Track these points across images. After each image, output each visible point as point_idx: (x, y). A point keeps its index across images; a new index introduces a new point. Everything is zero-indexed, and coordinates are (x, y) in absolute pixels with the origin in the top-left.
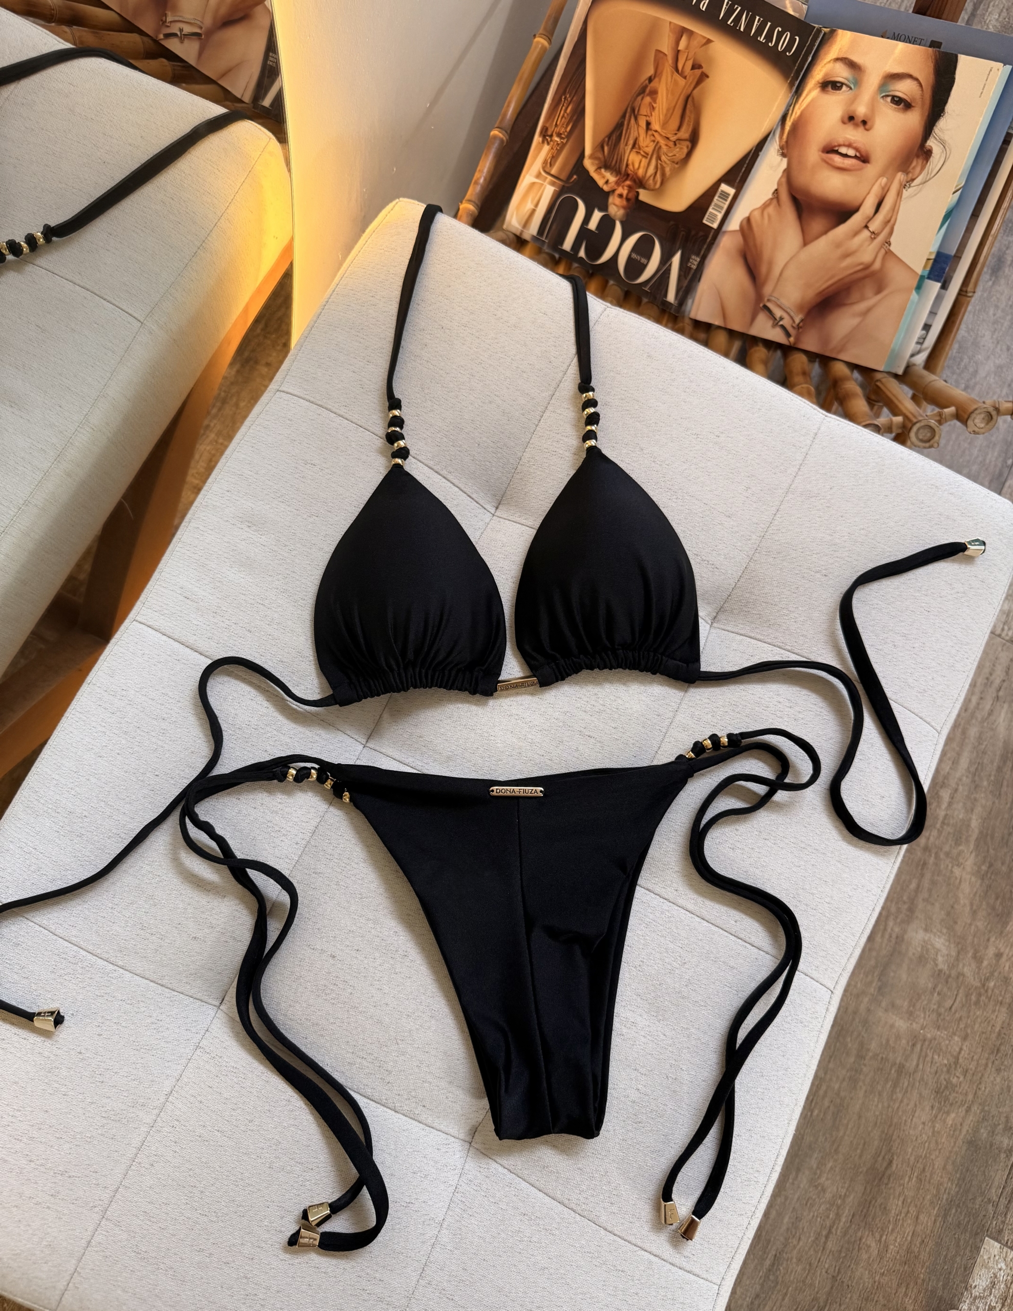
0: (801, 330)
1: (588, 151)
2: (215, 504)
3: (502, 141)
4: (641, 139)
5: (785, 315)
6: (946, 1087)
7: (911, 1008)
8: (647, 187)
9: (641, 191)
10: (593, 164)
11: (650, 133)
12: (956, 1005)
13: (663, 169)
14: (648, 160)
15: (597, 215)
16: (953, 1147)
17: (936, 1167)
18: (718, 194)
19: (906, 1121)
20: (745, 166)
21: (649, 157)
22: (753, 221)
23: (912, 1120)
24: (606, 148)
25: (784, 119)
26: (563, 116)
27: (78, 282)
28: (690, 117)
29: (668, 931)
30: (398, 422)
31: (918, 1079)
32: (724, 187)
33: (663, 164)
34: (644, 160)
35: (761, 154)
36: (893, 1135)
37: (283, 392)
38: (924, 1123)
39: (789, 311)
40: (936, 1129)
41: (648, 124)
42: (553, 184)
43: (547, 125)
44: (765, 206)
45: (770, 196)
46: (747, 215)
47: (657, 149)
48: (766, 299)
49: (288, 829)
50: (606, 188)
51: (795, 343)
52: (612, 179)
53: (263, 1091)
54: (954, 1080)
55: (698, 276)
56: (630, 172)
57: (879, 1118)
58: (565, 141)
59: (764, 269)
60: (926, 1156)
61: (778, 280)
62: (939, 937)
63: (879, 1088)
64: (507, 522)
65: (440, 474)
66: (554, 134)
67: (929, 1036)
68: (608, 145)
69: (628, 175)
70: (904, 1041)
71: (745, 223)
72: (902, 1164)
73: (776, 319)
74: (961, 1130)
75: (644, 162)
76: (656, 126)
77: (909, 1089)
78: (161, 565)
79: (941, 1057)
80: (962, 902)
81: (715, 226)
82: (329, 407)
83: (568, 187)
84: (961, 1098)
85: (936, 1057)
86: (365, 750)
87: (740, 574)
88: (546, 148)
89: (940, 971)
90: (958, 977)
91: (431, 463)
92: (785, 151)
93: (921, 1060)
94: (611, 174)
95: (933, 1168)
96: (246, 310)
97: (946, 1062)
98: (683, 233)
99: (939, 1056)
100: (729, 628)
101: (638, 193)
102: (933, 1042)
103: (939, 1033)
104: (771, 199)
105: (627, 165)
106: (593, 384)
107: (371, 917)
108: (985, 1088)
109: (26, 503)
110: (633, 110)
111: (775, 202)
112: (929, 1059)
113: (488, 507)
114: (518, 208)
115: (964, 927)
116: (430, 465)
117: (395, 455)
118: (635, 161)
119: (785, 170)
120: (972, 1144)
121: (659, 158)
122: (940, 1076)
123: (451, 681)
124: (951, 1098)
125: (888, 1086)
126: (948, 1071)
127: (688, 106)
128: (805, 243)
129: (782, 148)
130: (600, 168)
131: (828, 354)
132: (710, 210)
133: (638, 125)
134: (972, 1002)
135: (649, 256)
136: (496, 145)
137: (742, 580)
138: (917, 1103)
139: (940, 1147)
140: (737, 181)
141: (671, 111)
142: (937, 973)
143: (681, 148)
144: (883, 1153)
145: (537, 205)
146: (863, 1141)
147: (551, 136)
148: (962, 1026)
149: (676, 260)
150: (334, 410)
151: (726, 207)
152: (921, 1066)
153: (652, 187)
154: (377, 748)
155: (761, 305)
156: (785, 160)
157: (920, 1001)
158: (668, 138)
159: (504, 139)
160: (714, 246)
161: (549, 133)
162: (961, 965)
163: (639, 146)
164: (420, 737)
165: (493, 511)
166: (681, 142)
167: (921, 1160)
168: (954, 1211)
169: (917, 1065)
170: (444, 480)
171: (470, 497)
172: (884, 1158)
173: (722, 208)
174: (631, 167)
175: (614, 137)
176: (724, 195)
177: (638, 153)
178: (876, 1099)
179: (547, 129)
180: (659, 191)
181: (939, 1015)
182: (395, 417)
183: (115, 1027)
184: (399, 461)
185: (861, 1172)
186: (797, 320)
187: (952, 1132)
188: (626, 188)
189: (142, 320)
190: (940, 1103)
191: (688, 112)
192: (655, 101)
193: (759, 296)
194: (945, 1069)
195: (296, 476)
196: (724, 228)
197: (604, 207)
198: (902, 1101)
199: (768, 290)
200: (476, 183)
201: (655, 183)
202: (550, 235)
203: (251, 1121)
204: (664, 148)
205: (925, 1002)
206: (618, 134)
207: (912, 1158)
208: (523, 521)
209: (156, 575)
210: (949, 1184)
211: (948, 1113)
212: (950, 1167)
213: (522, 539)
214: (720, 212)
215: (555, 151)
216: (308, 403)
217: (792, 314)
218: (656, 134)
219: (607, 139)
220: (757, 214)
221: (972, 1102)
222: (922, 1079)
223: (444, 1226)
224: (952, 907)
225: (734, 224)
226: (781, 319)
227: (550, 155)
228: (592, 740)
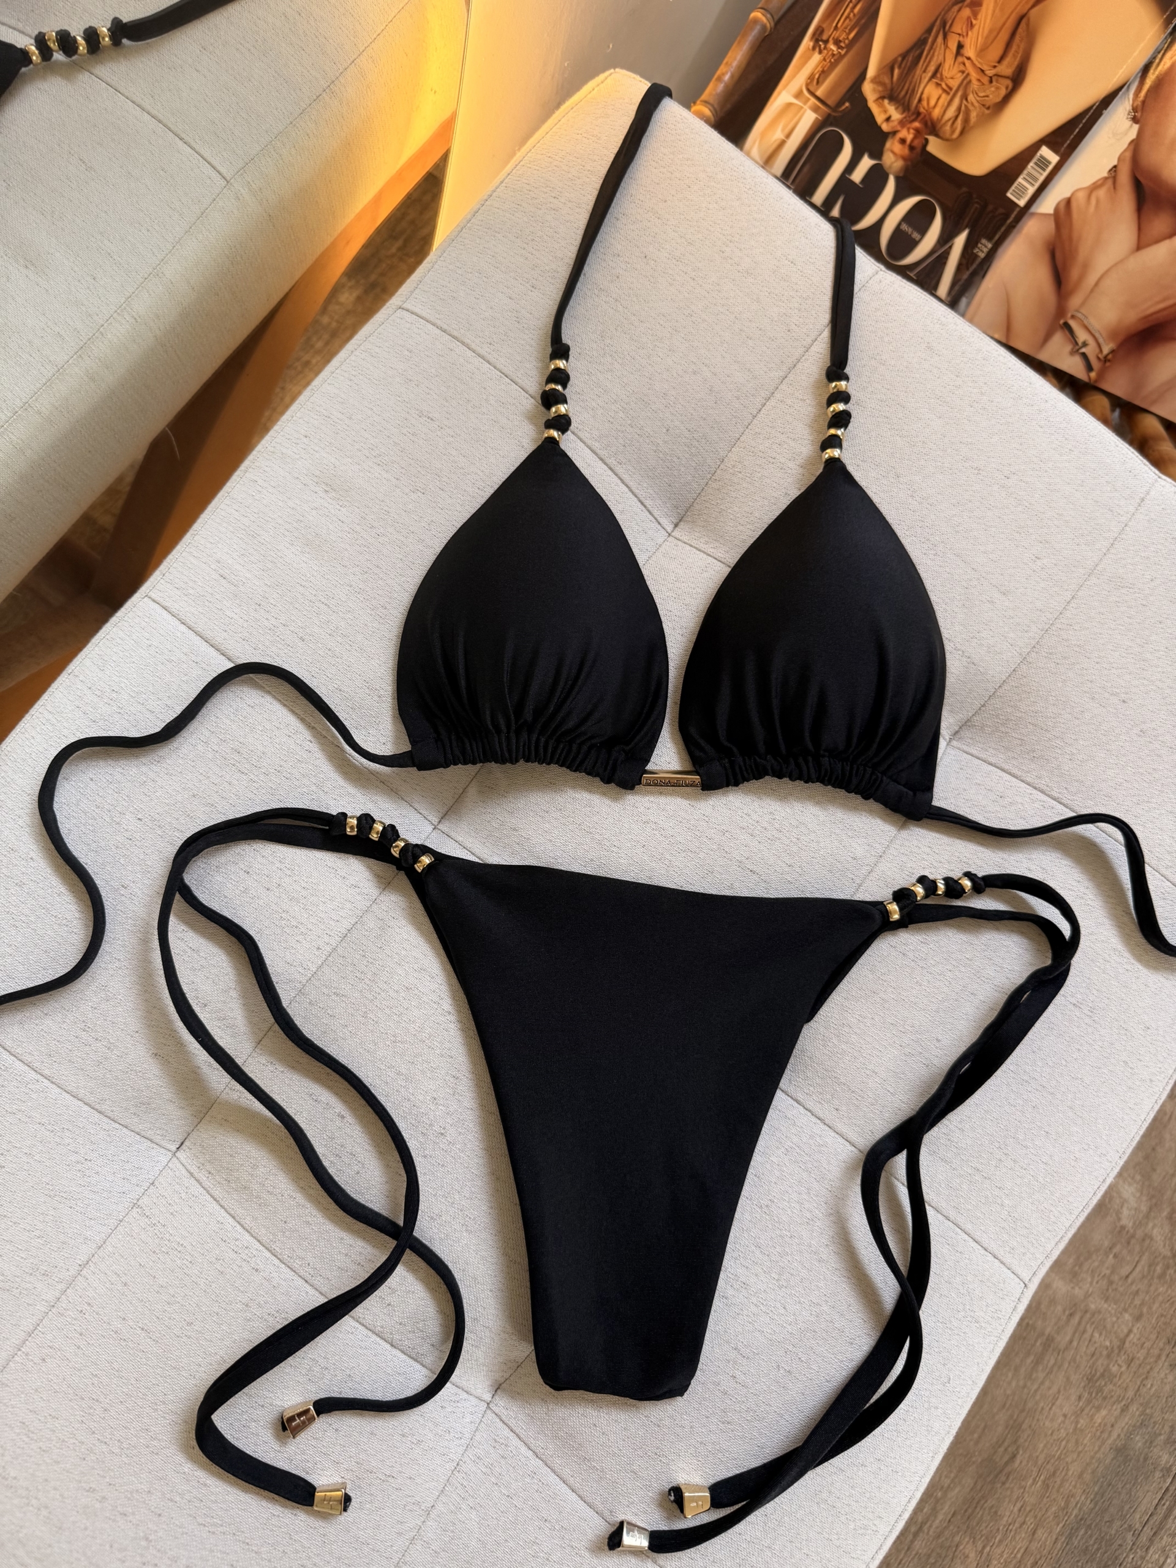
0: (1108, 364)
1: (871, 72)
2: (284, 451)
3: (764, 27)
4: (946, 66)
5: (1091, 341)
6: (1102, 1375)
7: (1077, 1268)
8: (941, 134)
9: (932, 139)
10: (874, 90)
11: (960, 59)
12: (1134, 1274)
13: (968, 112)
14: (949, 97)
15: (866, 163)
16: (1096, 1453)
17: (1070, 1473)
18: (1035, 160)
19: (1042, 1409)
20: (1081, 126)
21: (952, 93)
22: (1074, 205)
23: (1050, 1409)
24: (896, 72)
25: (1146, 69)
26: (848, 17)
27: (148, 107)
28: (1019, 46)
29: (815, 1164)
30: (561, 377)
31: (1069, 1358)
32: (1045, 151)
33: (969, 106)
34: (944, 96)
35: (1105, 112)
36: (1023, 1422)
37: (408, 310)
38: (1065, 1416)
39: (1097, 335)
40: (1079, 1426)
41: (960, 46)
42: (815, 109)
43: (824, 26)
44: (1095, 187)
45: (1105, 174)
46: (1068, 195)
47: (966, 84)
48: (1069, 315)
49: (310, 926)
50: (885, 127)
51: (1096, 381)
52: (896, 115)
53: (214, 1285)
54: (1114, 1369)
55: (985, 268)
56: (922, 110)
57: (1011, 1398)
58: (843, 52)
59: (1075, 273)
60: (1059, 1458)
61: (1092, 291)
62: (1130, 1184)
63: (1017, 1360)
64: (688, 548)
65: (605, 464)
66: (831, 39)
67: (1093, 1306)
68: (900, 67)
69: (919, 114)
70: (1059, 1308)
71: (1062, 207)
72: (1028, 1462)
73: (1077, 343)
74: (1111, 1432)
75: (945, 98)
76: (970, 51)
77: (1055, 1369)
78: (197, 526)
79: (1103, 1337)
80: (1167, 1145)
81: (1022, 203)
82: (466, 341)
83: (835, 117)
84: (1118, 1393)
85: (1096, 1335)
86: (434, 834)
87: (1004, 678)
88: (816, 58)
89: (1123, 1228)
90: (1144, 1240)
91: (596, 446)
92: (1138, 115)
93: (1077, 1335)
94: (896, 109)
95: (1066, 1474)
96: (377, 199)
97: (1108, 1343)
98: (976, 205)
99: (1101, 1334)
100: (974, 752)
101: (927, 141)
102: (1096, 1316)
103: (1106, 1306)
104: (1106, 179)
105: (920, 100)
106: (848, 370)
107: (404, 1071)
108: (1152, 1385)
109: (26, 406)
110: (944, 24)
111: (1110, 182)
112: (1087, 1336)
113: (663, 521)
114: (763, 134)
115: (1164, 1178)
116: (594, 448)
117: (550, 424)
118: (931, 95)
119: (1132, 141)
120: (1121, 1451)
121: (965, 97)
122: (1097, 1360)
123: (578, 760)
124: (1106, 1390)
125: (1029, 1361)
126: (1108, 1356)
127: (1020, 30)
128: (1140, 246)
129: (1135, 109)
130: (882, 98)
131: (1137, 402)
132: (1020, 180)
133: (946, 47)
134: (1156, 1274)
135: (923, 231)
136: (756, 31)
137: (1006, 687)
138: (1062, 1388)
139: (1080, 1449)
140: (1065, 145)
141: (995, 33)
142: (1118, 1229)
143: (998, 88)
144: (1006, 1444)
145: (788, 136)
146: (983, 1425)
147: (826, 42)
148: (1137, 1302)
149: (960, 241)
150: (473, 346)
151: (1042, 178)
152: (1075, 1343)
153: (947, 135)
154: (453, 834)
155: (1062, 322)
156: (1136, 127)
157: (1090, 1261)
158: (983, 71)
159: (768, 25)
160: (1016, 230)
161: (825, 37)
162: (1150, 1225)
163: (941, 75)
164: (515, 829)
165: (670, 528)
166: (1000, 79)
167: (1052, 1461)
168: (1082, 1532)
169: (1071, 1342)
170: (610, 473)
171: (642, 503)
172: (1006, 1450)
173: (1036, 179)
174: (924, 103)
175: (910, 58)
176: (1043, 163)
177: (938, 85)
178: (1010, 1375)
179: (822, 32)
180: (955, 144)
181: (1111, 1283)
182: (558, 370)
183: (25, 1159)
184: (555, 434)
185: (974, 1463)
186: (1106, 350)
187: (1098, 1433)
188: (912, 131)
189: (228, 178)
190: (1090, 1394)
191: (1017, 38)
192: (976, 18)
193: (1061, 310)
194: (1105, 1353)
195: (404, 431)
196: (1033, 209)
197: (877, 154)
198: (1042, 1383)
199: (1075, 302)
200: (719, 79)
201: (953, 132)
202: (797, 181)
203: (190, 1324)
204: (975, 84)
205: (1096, 1264)
206: (918, 52)
207: (1042, 1457)
208: (710, 551)
209: (187, 538)
210: (1083, 1498)
211: (1098, 1408)
212: (1087, 1477)
213: (705, 575)
214: (1033, 185)
215: (827, 64)
216: (438, 332)
217: (1101, 340)
218: (967, 63)
219: (900, 59)
220: (1081, 196)
221: (1132, 1400)
222: (1074, 1360)
223: (432, 1516)
224: (1154, 1149)
225: (1047, 205)
226: (1085, 344)
227: (820, 69)
228: (755, 877)
